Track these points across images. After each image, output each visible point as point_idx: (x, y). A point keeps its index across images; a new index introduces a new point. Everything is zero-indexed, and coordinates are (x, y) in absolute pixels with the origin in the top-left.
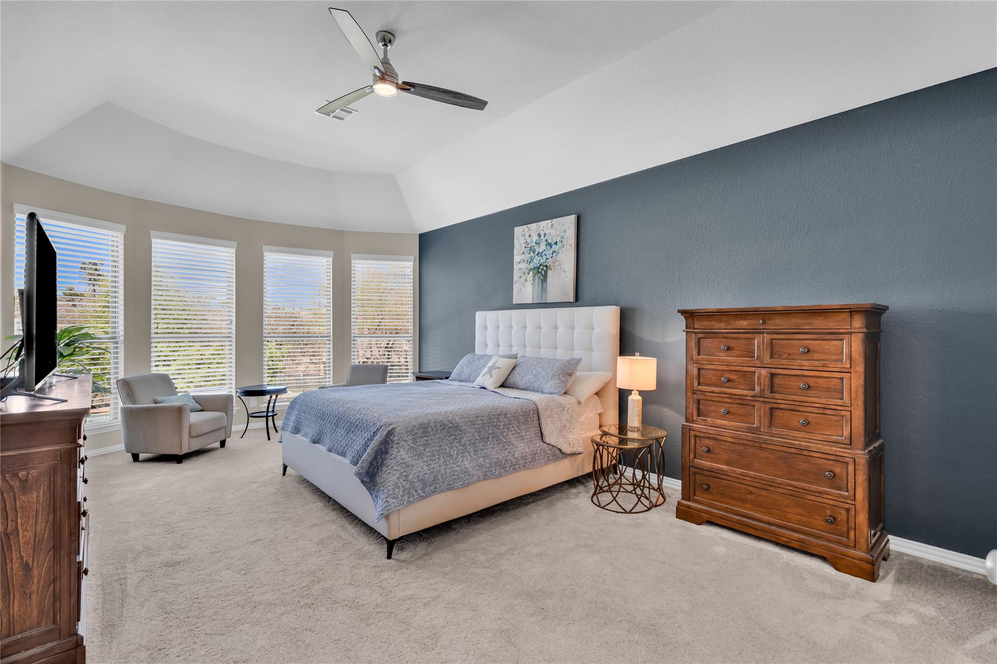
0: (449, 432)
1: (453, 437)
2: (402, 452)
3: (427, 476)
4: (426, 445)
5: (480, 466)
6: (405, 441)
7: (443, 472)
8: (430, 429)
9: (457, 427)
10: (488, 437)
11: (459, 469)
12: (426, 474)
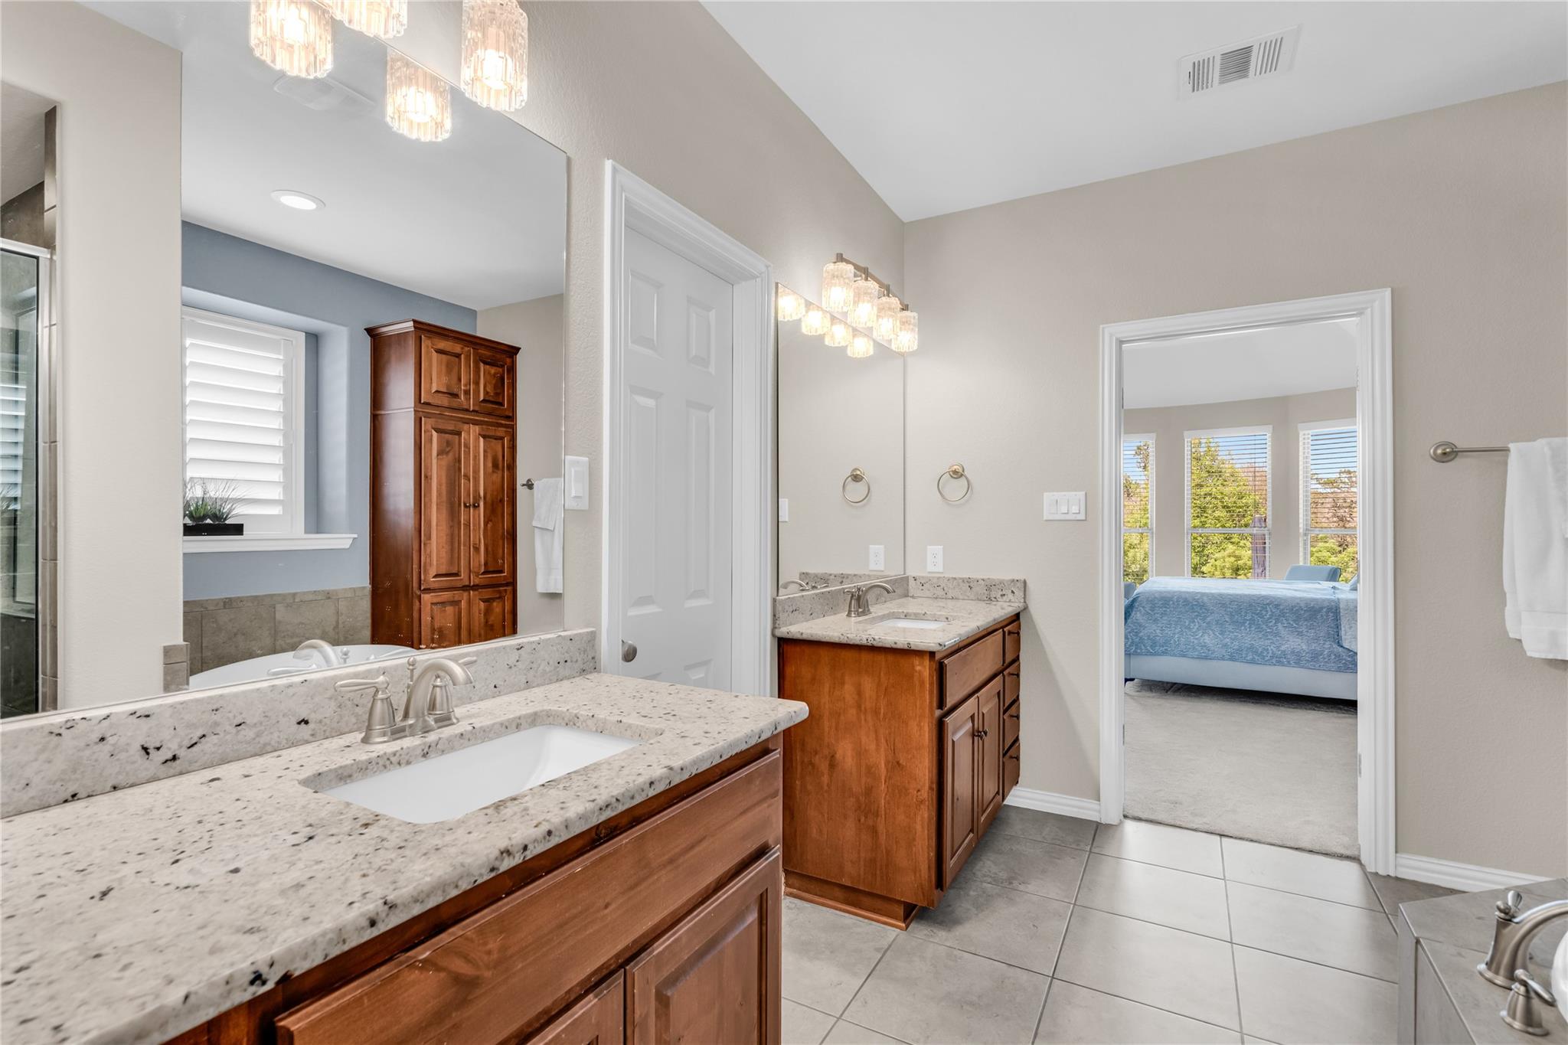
0: (1193, 609)
1: (1196, 614)
2: (1138, 615)
3: (1158, 638)
4: (1163, 614)
5: (1225, 645)
6: (1143, 607)
7: (1176, 640)
8: (1171, 602)
9: (1202, 606)
10: (1244, 623)
11: (1196, 641)
12: (1157, 636)
